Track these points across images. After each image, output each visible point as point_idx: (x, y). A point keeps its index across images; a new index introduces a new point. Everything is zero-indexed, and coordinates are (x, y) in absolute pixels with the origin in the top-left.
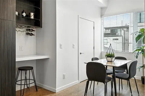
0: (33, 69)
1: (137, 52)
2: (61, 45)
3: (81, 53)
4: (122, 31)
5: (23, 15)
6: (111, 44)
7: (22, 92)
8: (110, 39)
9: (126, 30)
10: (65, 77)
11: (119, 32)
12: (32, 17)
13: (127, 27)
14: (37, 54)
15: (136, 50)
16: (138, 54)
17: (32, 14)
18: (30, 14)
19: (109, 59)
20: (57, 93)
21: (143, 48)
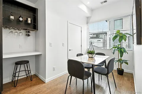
0: (28, 62)
1: (114, 49)
2: (50, 44)
3: (70, 50)
4: (103, 35)
5: (20, 19)
6: (92, 43)
7: (16, 83)
8: (95, 40)
9: (105, 35)
10: (55, 70)
11: (101, 36)
12: (29, 22)
13: (106, 33)
14: (36, 51)
15: (113, 48)
16: (114, 50)
17: (29, 19)
18: (27, 19)
19: (91, 55)
20: (47, 83)
21: (119, 46)
